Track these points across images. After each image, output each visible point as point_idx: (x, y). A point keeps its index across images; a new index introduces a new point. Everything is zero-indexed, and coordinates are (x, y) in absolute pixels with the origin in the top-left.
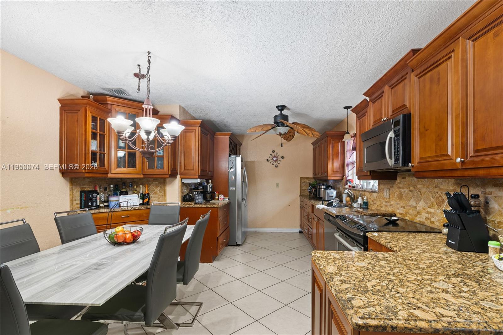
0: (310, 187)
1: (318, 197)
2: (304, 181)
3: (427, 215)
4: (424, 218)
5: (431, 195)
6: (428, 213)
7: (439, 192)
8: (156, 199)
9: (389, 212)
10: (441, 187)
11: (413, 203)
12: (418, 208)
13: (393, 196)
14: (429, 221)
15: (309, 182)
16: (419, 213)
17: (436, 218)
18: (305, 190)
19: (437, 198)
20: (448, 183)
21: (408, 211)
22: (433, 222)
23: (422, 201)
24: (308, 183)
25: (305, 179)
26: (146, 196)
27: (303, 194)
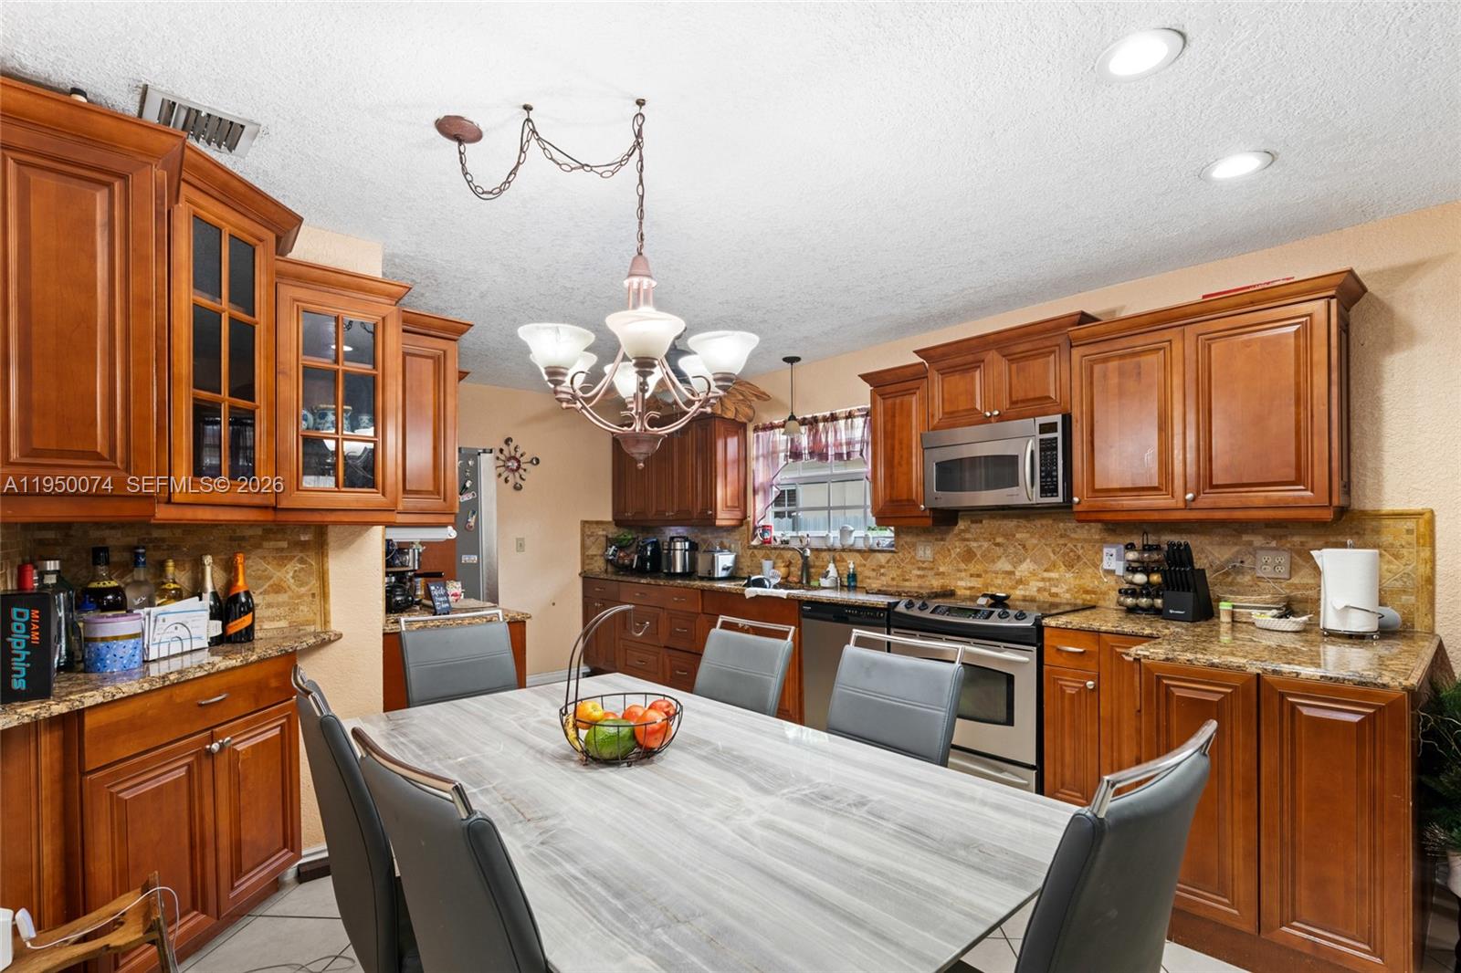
0: (613, 547)
1: (666, 571)
2: (592, 530)
3: (1041, 584)
4: (1035, 589)
5: (1050, 550)
6: (1043, 580)
7: (1070, 545)
8: (282, 611)
9: (933, 588)
10: (1073, 535)
11: (1004, 565)
12: (1017, 573)
13: (945, 557)
14: (1046, 594)
15: (604, 533)
16: (1020, 582)
17: (1062, 588)
18: (595, 555)
19: (1065, 555)
20: (1089, 530)
21: (992, 581)
22: (1057, 594)
23: (1028, 560)
24: (603, 536)
25: (595, 526)
26: (242, 605)
27: (591, 567)
